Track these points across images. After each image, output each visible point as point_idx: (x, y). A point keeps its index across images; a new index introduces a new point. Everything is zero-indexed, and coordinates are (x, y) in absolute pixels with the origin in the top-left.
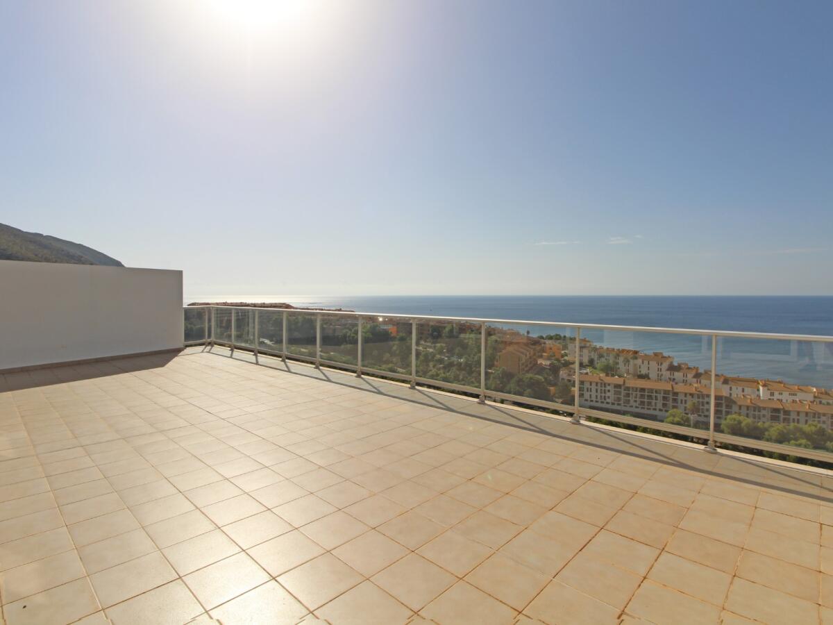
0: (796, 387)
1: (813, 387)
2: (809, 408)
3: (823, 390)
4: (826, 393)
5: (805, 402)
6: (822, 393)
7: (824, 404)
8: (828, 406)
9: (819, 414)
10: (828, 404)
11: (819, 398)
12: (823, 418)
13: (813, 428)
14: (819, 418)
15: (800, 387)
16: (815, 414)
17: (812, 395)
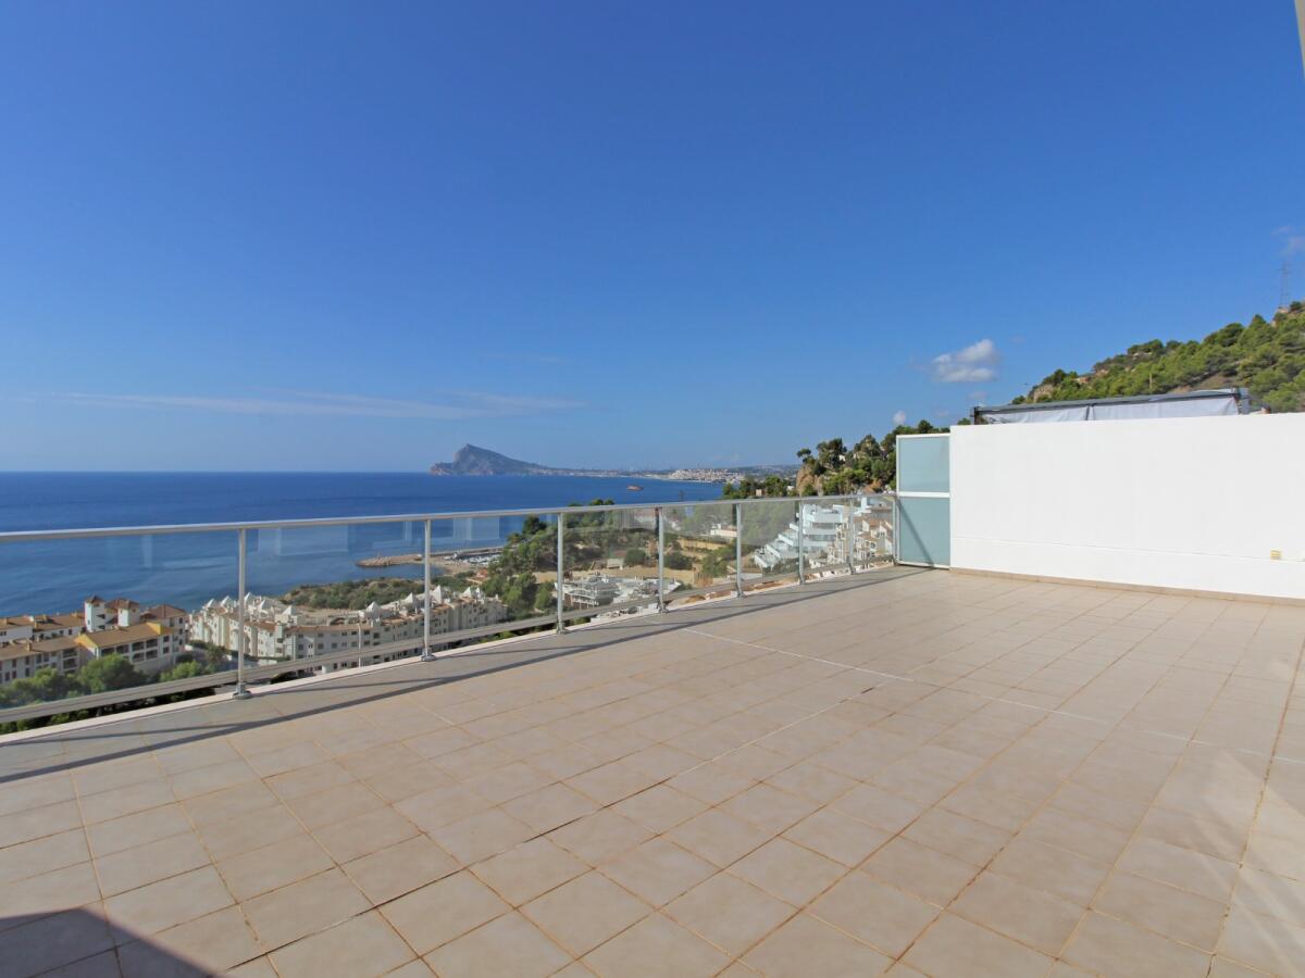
0: (5, 621)
1: (30, 615)
2: (31, 649)
3: (45, 618)
4: (50, 621)
5: (22, 642)
6: (43, 622)
7: (48, 638)
8: (56, 640)
9: (46, 654)
10: (54, 636)
11: (40, 630)
12: (53, 660)
13: (45, 678)
14: (46, 660)
15: (11, 620)
16: (40, 656)
17: (30, 628)
